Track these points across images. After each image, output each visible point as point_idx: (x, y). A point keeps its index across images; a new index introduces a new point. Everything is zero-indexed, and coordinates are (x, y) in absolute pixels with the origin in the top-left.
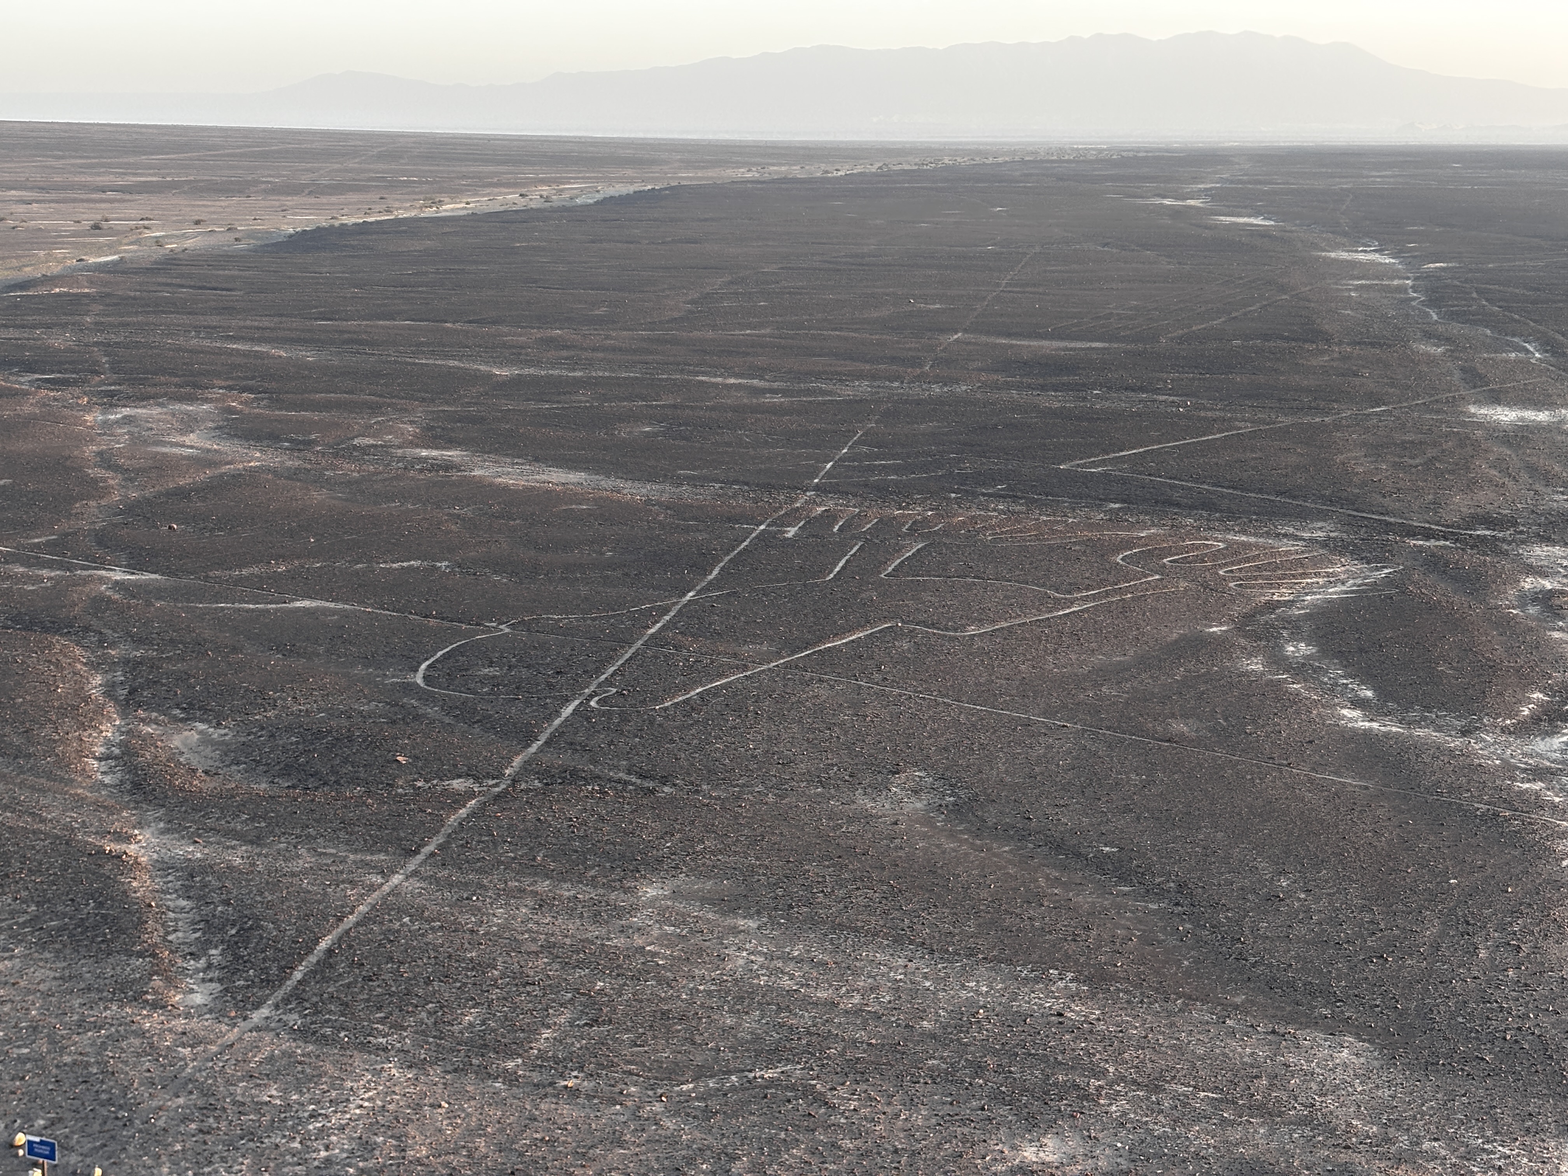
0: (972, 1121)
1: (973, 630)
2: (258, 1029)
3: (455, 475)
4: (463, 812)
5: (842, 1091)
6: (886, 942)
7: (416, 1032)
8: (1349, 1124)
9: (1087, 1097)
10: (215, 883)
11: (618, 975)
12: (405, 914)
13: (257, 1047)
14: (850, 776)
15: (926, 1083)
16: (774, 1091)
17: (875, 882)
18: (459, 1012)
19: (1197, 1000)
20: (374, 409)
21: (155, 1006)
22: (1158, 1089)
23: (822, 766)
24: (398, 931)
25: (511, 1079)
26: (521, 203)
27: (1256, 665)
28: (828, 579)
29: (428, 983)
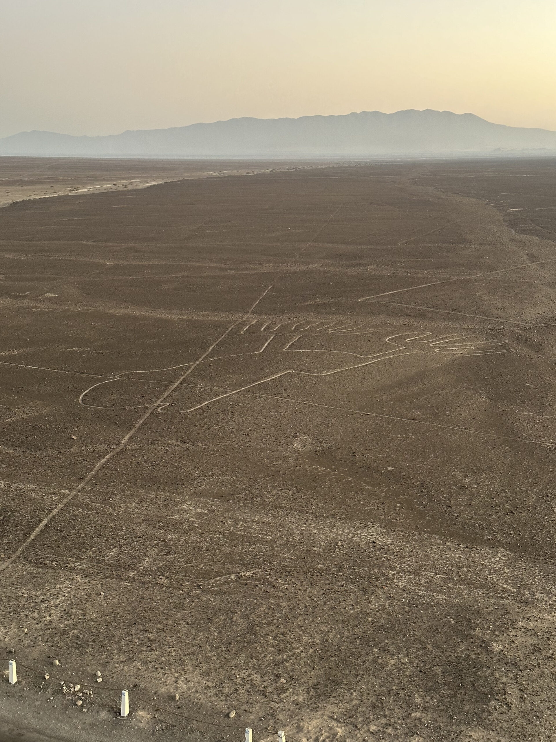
0: (339, 592)
1: (326, 373)
2: (15, 562)
4: (103, 460)
5: (280, 581)
6: (296, 513)
7: (88, 561)
8: (503, 587)
9: (389, 579)
11: (178, 532)
12: (80, 507)
13: (16, 571)
14: (275, 439)
15: (317, 575)
16: (250, 581)
17: (289, 486)
18: (107, 551)
19: (433, 534)
22: (418, 575)
23: (263, 435)
24: (77, 515)
25: (132, 580)
26: (114, 188)
28: (260, 352)
29: (92, 538)
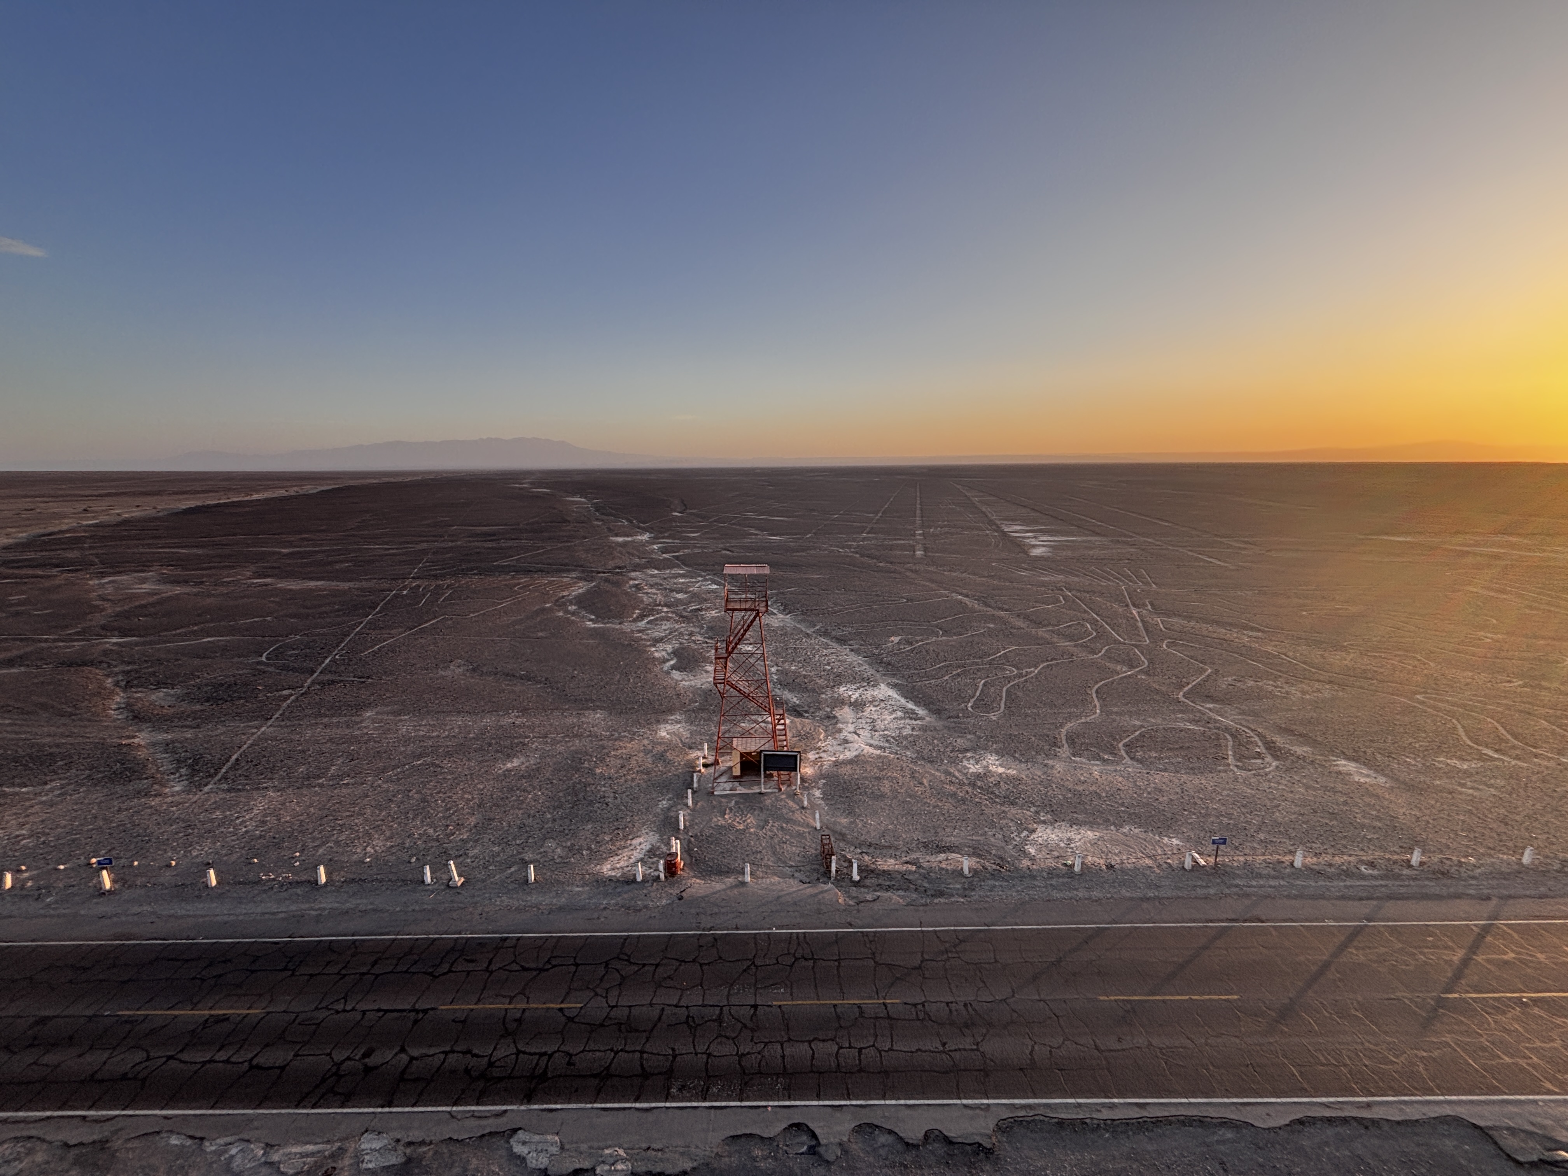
0: (490, 760)
1: (472, 615)
2: (208, 793)
3: (270, 587)
4: (289, 701)
5: (445, 762)
6: (454, 714)
7: (279, 779)
8: (601, 734)
9: (524, 745)
10: (179, 745)
11: (359, 743)
12: (269, 740)
13: (208, 799)
14: (436, 666)
15: (473, 753)
16: (421, 767)
17: (448, 696)
18: (296, 768)
19: (555, 710)
20: (232, 567)
21: (156, 796)
22: (546, 737)
23: (425, 664)
24: (266, 746)
26: (286, 494)
27: (561, 614)
28: (420, 605)
29: (282, 761)
